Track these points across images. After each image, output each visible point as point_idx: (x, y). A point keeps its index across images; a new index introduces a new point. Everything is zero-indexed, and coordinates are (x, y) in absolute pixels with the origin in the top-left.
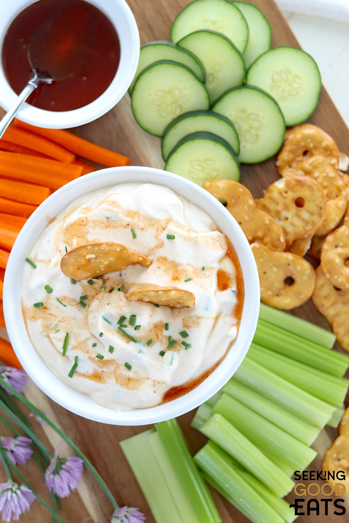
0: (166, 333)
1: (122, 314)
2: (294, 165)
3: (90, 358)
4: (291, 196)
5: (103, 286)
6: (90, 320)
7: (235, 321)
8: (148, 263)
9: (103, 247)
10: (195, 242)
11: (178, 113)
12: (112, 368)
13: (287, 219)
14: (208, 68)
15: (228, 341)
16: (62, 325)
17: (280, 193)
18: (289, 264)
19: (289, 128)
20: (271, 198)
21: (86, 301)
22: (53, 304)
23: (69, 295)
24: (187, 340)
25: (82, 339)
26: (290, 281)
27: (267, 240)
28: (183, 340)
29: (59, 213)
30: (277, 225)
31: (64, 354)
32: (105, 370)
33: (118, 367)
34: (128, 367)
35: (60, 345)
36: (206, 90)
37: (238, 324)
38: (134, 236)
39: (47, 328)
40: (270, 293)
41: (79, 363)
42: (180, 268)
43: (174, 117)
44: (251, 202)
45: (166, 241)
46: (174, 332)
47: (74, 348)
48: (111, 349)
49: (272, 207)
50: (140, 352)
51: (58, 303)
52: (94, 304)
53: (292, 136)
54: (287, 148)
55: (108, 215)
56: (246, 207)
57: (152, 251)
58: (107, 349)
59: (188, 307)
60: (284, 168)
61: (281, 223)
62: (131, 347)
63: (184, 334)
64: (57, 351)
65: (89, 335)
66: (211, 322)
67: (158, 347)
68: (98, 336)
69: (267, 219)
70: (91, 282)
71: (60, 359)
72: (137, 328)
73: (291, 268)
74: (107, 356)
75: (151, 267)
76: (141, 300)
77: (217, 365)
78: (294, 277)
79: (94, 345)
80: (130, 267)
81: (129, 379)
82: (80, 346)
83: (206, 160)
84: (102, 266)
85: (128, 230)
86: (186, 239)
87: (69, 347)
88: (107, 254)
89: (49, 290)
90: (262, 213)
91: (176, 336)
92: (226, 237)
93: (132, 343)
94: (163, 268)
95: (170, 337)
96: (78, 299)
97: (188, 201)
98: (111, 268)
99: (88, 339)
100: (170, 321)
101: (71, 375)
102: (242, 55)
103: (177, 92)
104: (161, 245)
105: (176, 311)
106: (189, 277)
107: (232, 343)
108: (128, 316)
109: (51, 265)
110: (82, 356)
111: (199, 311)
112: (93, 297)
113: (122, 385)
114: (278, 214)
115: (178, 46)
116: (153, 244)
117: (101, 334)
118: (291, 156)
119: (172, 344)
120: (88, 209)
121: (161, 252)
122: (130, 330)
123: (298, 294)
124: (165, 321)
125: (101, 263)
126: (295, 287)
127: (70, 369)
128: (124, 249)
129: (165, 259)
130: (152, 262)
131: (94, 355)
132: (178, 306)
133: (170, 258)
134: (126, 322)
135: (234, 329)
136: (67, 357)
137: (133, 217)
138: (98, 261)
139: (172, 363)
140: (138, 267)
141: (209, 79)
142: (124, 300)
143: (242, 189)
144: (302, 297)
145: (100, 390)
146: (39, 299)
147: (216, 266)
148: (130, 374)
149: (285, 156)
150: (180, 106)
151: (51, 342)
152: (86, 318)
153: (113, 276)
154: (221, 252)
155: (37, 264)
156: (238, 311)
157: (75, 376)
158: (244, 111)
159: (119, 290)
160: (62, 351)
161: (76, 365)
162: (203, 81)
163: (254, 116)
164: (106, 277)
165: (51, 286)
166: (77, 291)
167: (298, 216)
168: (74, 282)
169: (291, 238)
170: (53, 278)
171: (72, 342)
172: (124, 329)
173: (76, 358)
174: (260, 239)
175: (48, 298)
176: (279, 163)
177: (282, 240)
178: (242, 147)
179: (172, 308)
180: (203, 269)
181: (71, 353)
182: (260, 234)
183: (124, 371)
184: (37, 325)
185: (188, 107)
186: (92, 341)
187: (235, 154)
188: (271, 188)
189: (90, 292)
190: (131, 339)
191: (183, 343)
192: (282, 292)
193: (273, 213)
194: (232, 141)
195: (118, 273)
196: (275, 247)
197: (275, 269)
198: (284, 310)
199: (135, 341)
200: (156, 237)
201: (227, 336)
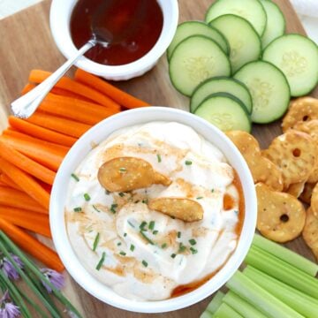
0: (178, 240)
1: (144, 220)
2: (295, 127)
3: (115, 254)
4: (291, 147)
5: (131, 199)
6: (118, 223)
7: (236, 236)
8: (168, 183)
9: (132, 161)
10: (208, 169)
11: (205, 77)
12: (132, 264)
13: (285, 166)
14: (232, 45)
15: (228, 252)
16: (95, 226)
17: (282, 145)
18: (285, 203)
19: (293, 98)
20: (274, 149)
21: (116, 209)
22: (89, 209)
23: (103, 203)
24: (195, 247)
25: (109, 239)
26: (284, 218)
27: (268, 182)
28: (191, 246)
29: (102, 141)
30: (278, 171)
31: (94, 250)
32: (126, 265)
33: (137, 263)
34: (145, 264)
35: (91, 243)
36: (230, 62)
37: (238, 239)
38: (160, 160)
39: (83, 228)
40: (268, 227)
41: (106, 259)
42: (194, 188)
43: (202, 80)
44: (258, 149)
45: (185, 165)
46: (185, 240)
47: (103, 245)
48: (132, 248)
49: (275, 156)
50: (155, 252)
51: (93, 210)
52: (123, 211)
53: (295, 104)
54: (291, 113)
55: (140, 142)
56: (253, 155)
57: (172, 173)
58: (129, 247)
59: (198, 220)
60: (287, 129)
61: (281, 170)
62: (149, 247)
63: (193, 242)
64: (90, 248)
65: (116, 236)
66: (215, 234)
67: (170, 251)
68: (122, 236)
69: (269, 164)
70: (121, 195)
71: (90, 254)
72: (155, 232)
73: (287, 206)
74: (129, 254)
75: (171, 186)
76: (159, 211)
77: (218, 271)
78: (288, 214)
79: (119, 244)
80: (154, 185)
81: (145, 274)
82: (108, 244)
83: (224, 114)
84: (131, 181)
85: (155, 156)
86: (201, 166)
87: (99, 244)
88: (135, 168)
89: (87, 198)
90: (266, 159)
91: (186, 243)
92: (234, 170)
93: (150, 245)
94: (180, 187)
95: (181, 244)
96: (110, 207)
97: (206, 139)
98: (138, 185)
99: (115, 239)
100: (182, 231)
101: (98, 268)
102: (260, 38)
103: (206, 60)
104: (180, 169)
105: (188, 224)
106: (201, 196)
107: (231, 254)
108: (148, 222)
109: (91, 179)
110: (108, 252)
111: (206, 224)
112: (122, 206)
113: (138, 278)
114: (278, 162)
115: (210, 25)
116: (174, 167)
117: (125, 235)
118: (294, 119)
119: (182, 249)
120: (125, 138)
121: (180, 175)
122: (148, 234)
123: (291, 229)
124: (178, 230)
125: (131, 178)
126: (289, 224)
127: (97, 263)
128: (149, 166)
129: (183, 180)
130: (171, 182)
131: (118, 252)
132: (190, 219)
133: (186, 180)
134: (146, 227)
135: (234, 243)
136: (96, 253)
137: (160, 146)
138: (128, 175)
139: (180, 264)
140: (161, 186)
141: (233, 53)
142: (146, 209)
143: (251, 138)
144: (294, 231)
145: (122, 282)
146: (79, 205)
147: (224, 191)
148: (146, 270)
149: (288, 119)
150: (207, 72)
151: (85, 240)
152: (115, 222)
153: (140, 191)
154: (228, 180)
155: (80, 178)
156: (238, 229)
157: (101, 269)
158: (258, 80)
159: (143, 202)
160: (92, 247)
161: (102, 260)
162: (228, 53)
163: (265, 85)
164: (134, 192)
165: (90, 195)
166: (110, 200)
167: (295, 163)
168: (108, 192)
169: (288, 182)
170: (92, 189)
171: (102, 241)
172: (144, 232)
173: (104, 254)
174: (263, 182)
175: (86, 205)
176: (283, 125)
177: (281, 182)
178: (254, 108)
179: (186, 222)
180: (213, 191)
181: (100, 250)
182: (263, 177)
183: (141, 267)
184: (75, 226)
185: (213, 73)
186: (118, 241)
187: (249, 113)
188: (275, 141)
189: (120, 201)
190: (149, 241)
191: (192, 249)
192: (278, 227)
193: (275, 161)
194: (246, 102)
195: (143, 190)
196: (275, 188)
197: (273, 207)
198: (278, 243)
199: (152, 243)
200: (177, 162)
201: (227, 248)
